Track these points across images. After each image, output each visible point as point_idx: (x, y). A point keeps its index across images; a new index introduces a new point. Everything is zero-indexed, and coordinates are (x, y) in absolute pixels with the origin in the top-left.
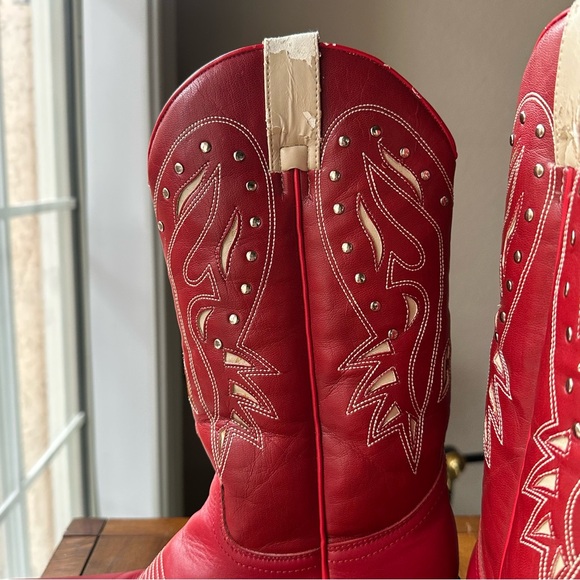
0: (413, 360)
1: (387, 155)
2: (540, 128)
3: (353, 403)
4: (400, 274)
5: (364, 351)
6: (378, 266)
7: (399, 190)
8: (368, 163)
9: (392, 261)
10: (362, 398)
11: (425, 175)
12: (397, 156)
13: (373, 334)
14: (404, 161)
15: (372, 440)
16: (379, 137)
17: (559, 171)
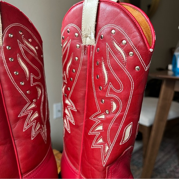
0: (41, 108)
1: (25, 41)
2: (77, 34)
3: (25, 127)
4: (35, 80)
5: (26, 108)
6: (28, 79)
7: (30, 53)
8: (20, 43)
9: (32, 76)
10: (28, 124)
11: (37, 48)
12: (28, 42)
13: (29, 102)
14: (31, 43)
15: (33, 137)
16: (22, 35)
17: (85, 46)
